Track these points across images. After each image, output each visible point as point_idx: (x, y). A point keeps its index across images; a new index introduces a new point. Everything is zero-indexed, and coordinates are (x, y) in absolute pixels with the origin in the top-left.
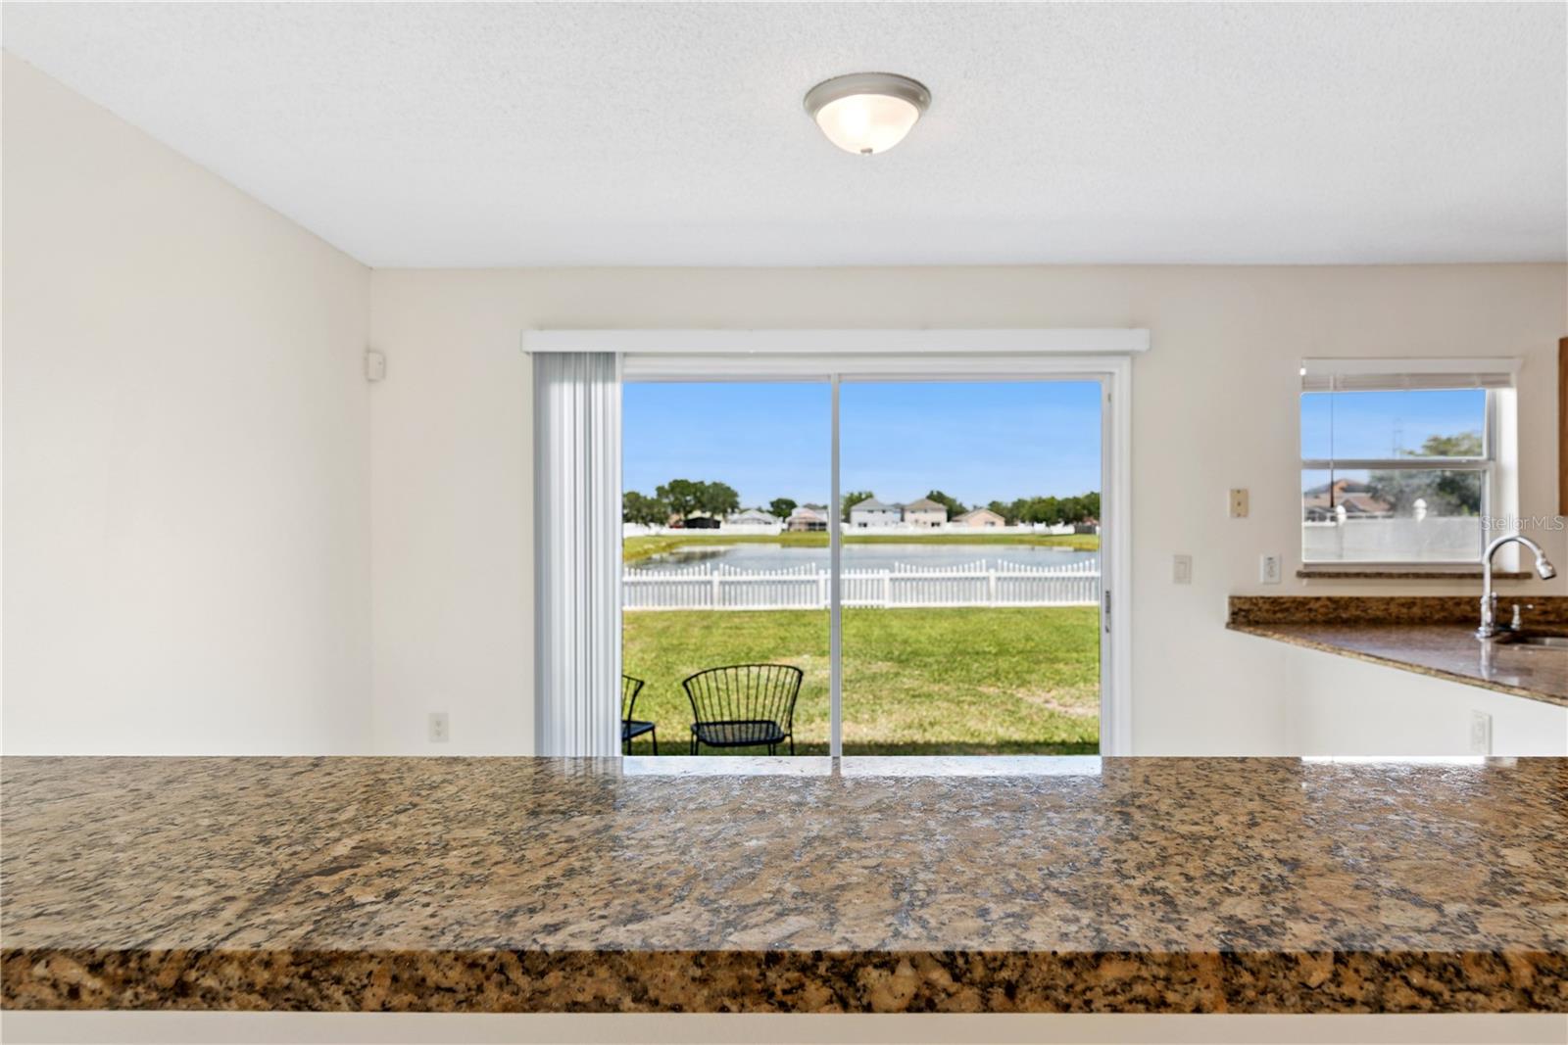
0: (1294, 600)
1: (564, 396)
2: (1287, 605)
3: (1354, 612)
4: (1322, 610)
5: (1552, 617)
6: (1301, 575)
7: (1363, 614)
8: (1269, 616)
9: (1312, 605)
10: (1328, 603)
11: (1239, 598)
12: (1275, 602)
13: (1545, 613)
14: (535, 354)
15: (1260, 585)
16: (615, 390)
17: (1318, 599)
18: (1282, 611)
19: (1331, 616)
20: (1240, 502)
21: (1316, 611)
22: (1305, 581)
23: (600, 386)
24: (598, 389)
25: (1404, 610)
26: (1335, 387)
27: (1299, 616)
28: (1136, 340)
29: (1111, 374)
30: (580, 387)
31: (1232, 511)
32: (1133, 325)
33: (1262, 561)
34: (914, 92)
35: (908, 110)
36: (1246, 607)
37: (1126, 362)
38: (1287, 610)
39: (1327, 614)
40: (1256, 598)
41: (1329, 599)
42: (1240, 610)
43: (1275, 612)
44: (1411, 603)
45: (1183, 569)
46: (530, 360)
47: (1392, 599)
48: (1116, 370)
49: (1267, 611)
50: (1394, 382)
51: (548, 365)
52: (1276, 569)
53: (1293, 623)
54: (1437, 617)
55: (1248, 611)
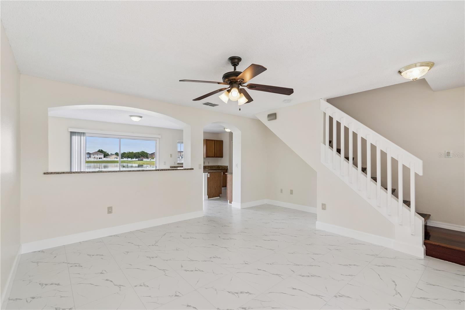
1: (75, 138)
6: (178, 164)
12: (175, 167)
14: (71, 132)
15: (173, 165)
20: (171, 156)
23: (83, 137)
26: (181, 143)
28: (160, 137)
30: (79, 137)
32: (159, 135)
33: (173, 162)
34: (141, 117)
35: (141, 118)
37: (158, 139)
40: (173, 167)
45: (165, 163)
46: (70, 132)
52: (175, 163)
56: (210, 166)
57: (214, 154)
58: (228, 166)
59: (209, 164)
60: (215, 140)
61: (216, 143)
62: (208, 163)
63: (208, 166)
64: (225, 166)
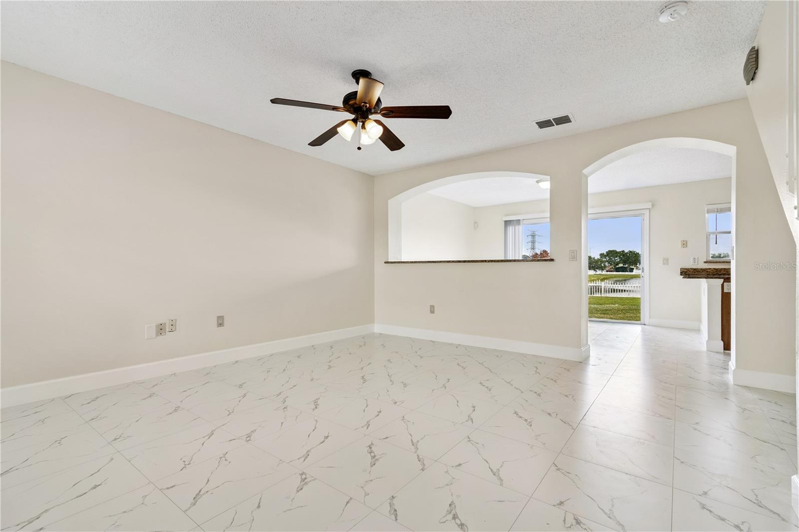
0: (702, 269)
1: (510, 229)
3: (723, 272)
6: (705, 262)
9: (708, 270)
11: (683, 268)
12: (695, 269)
15: (690, 265)
16: (520, 227)
17: (710, 269)
18: (697, 272)
20: (685, 244)
21: (709, 272)
22: (707, 264)
24: (517, 227)
26: (717, 212)
28: (649, 205)
29: (644, 214)
30: (514, 227)
31: (681, 246)
32: (647, 202)
33: (692, 259)
37: (647, 211)
38: (699, 271)
40: (689, 268)
41: (714, 269)
42: (684, 272)
43: (695, 272)
45: (666, 261)
46: (504, 222)
48: (645, 213)
49: (692, 272)
51: (507, 223)
52: (696, 261)
53: (702, 275)
55: (686, 272)
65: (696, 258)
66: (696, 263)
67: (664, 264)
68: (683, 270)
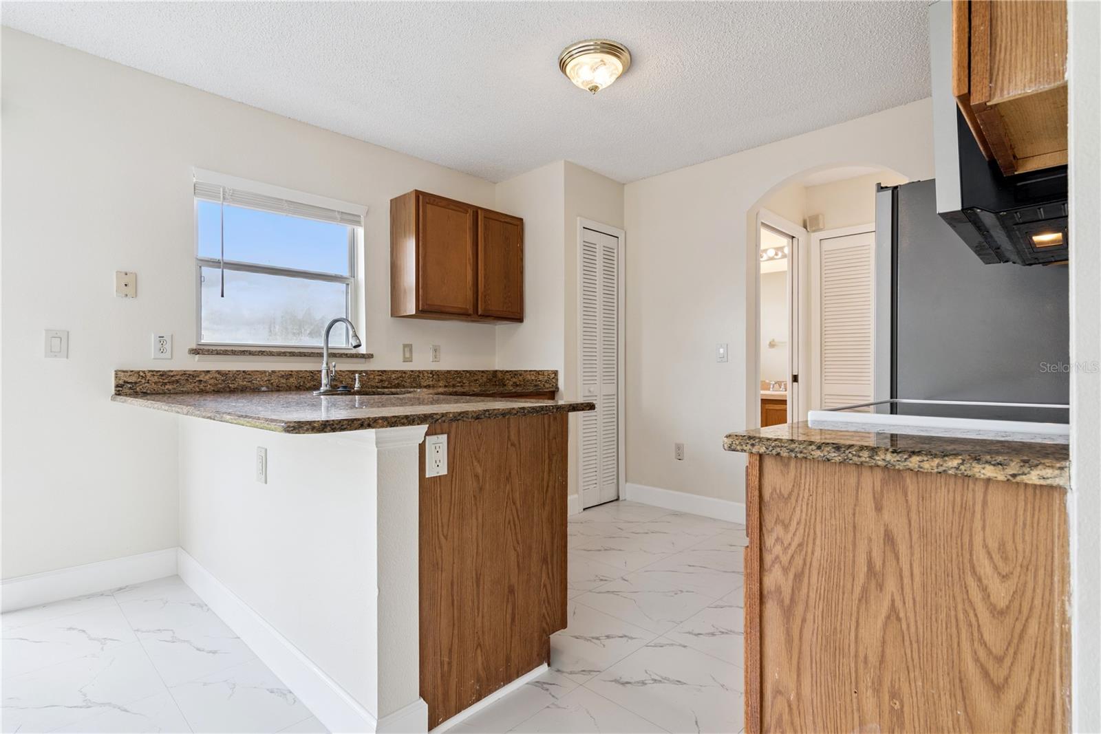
0: (184, 373)
2: (177, 378)
3: (241, 382)
4: (212, 381)
5: (386, 384)
6: (195, 352)
7: (249, 384)
8: (159, 388)
9: (201, 378)
10: (217, 376)
11: (124, 372)
12: (163, 374)
13: (382, 381)
15: (148, 360)
17: (208, 372)
18: (171, 383)
19: (220, 386)
20: (129, 284)
21: (205, 382)
22: (196, 358)
25: (284, 381)
26: (224, 198)
27: (189, 387)
31: (118, 292)
33: (153, 339)
36: (133, 379)
38: (177, 381)
39: (216, 385)
40: (144, 372)
41: (219, 372)
42: (125, 382)
43: (165, 384)
44: (289, 375)
45: (59, 343)
47: (273, 372)
49: (155, 383)
50: (275, 204)
52: (168, 346)
53: (183, 393)
54: (308, 385)
55: (136, 383)
56: (449, 372)
57: (470, 294)
58: (556, 373)
59: (436, 359)
60: (476, 210)
61: (486, 228)
62: (430, 356)
63: (432, 372)
64: (538, 372)
65: (168, 338)
66: (168, 355)
67: (51, 352)
68: (124, 378)
